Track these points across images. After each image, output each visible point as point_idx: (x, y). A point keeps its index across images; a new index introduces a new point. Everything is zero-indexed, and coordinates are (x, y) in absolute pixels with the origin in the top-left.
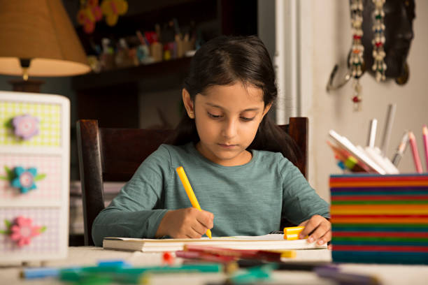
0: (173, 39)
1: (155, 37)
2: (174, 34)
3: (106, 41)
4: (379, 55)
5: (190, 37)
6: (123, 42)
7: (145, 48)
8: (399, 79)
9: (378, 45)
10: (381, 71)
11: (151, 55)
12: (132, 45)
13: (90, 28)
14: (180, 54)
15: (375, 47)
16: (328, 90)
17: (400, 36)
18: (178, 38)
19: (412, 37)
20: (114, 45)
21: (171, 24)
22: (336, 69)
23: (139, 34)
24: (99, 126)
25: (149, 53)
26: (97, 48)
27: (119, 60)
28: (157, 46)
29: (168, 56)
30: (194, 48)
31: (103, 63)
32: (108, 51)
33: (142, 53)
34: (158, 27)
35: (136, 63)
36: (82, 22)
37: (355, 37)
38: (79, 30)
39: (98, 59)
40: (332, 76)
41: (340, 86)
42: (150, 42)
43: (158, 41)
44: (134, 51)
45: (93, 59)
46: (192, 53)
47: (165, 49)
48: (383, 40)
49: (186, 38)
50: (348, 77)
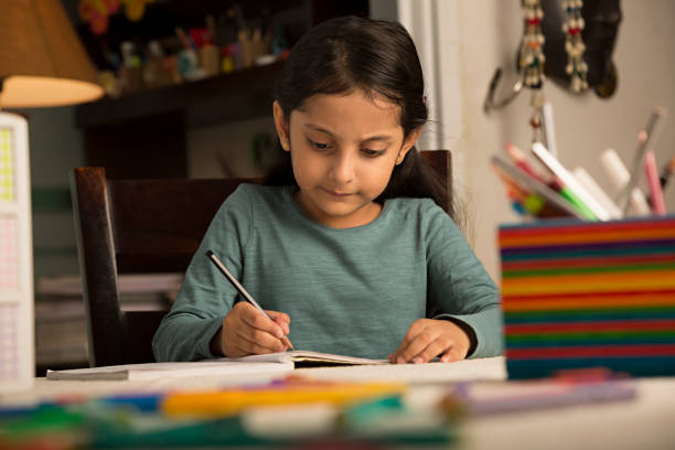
0: (235, 39)
1: (205, 36)
2: (237, 30)
3: (127, 47)
4: (576, 49)
5: (263, 35)
6: (155, 47)
7: (190, 55)
8: (602, 89)
9: (572, 32)
10: (580, 75)
11: (200, 65)
12: (170, 51)
13: (100, 26)
14: (247, 62)
15: (569, 37)
16: (487, 108)
17: (600, 18)
18: (243, 36)
19: (619, 20)
20: (141, 52)
21: (231, 13)
22: (498, 75)
23: (180, 32)
24: (108, 177)
25: (197, 63)
26: (113, 58)
27: (149, 76)
28: (209, 51)
29: (228, 66)
30: (270, 52)
31: (124, 81)
32: (132, 61)
33: (186, 62)
34: (210, 20)
35: (177, 79)
36: (87, 17)
37: (528, 22)
38: (83, 31)
39: (116, 76)
40: (493, 86)
41: (506, 102)
42: (198, 45)
43: (212, 42)
44: (174, 61)
45: (107, 76)
46: (267, 60)
47: (223, 55)
48: (581, 23)
49: (257, 36)
50: (518, 87)
